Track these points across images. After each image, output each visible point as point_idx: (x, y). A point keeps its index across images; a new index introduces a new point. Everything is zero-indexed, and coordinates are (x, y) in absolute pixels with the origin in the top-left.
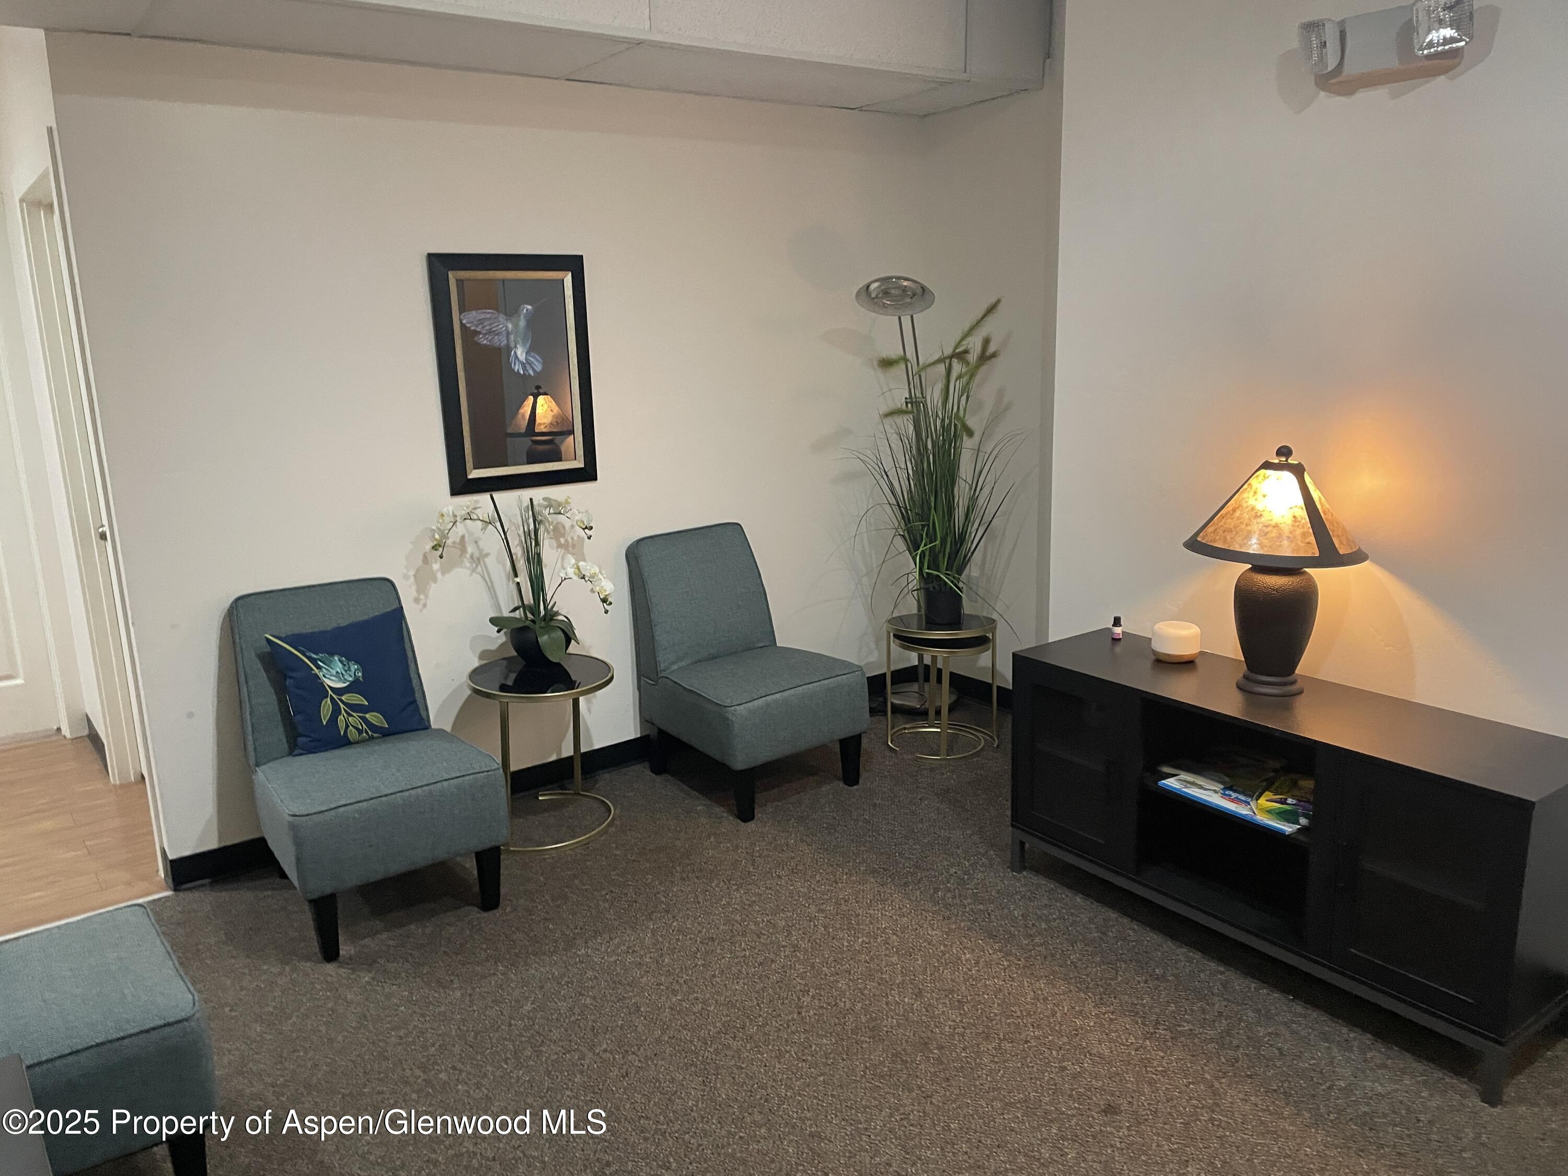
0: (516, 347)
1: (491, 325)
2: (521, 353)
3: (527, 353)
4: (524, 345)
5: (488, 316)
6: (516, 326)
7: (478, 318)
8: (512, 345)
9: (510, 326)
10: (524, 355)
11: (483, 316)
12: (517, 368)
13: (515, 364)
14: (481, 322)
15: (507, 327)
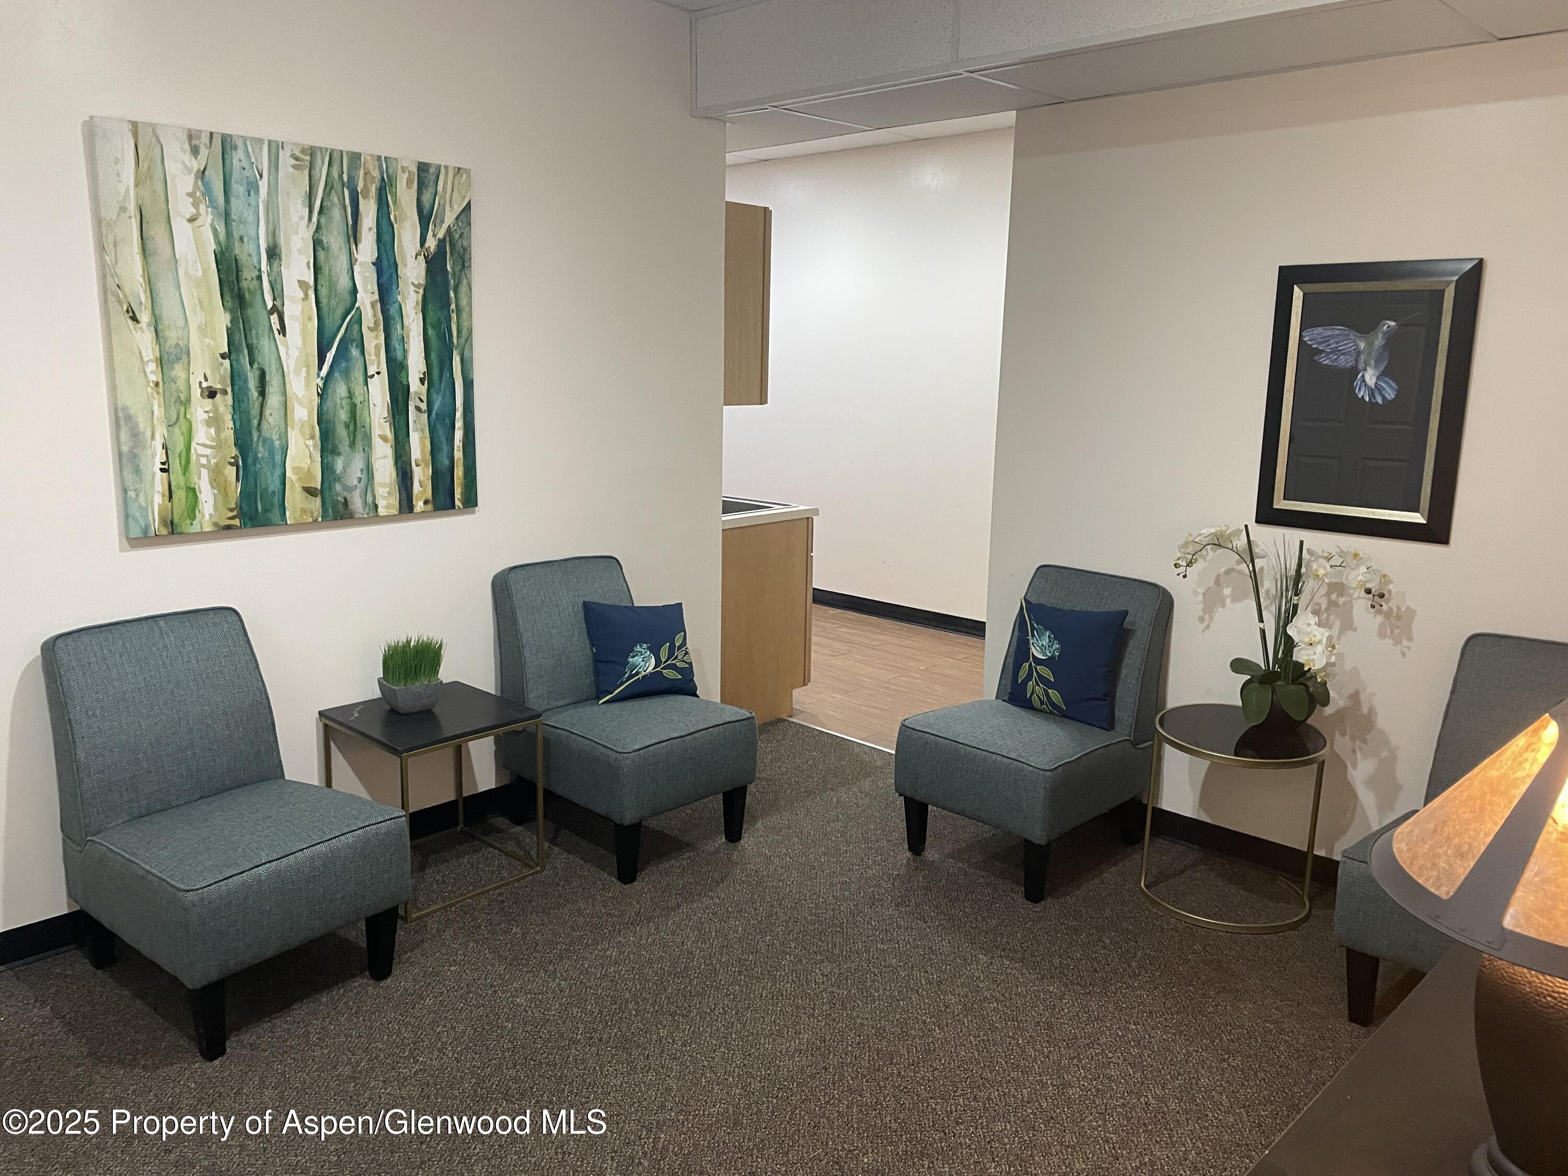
0: (1365, 370)
1: (1337, 343)
2: (1370, 377)
3: (1378, 378)
4: (1376, 367)
5: (1337, 332)
6: (1370, 345)
7: (1324, 335)
8: (1361, 366)
9: (1362, 345)
10: (1374, 380)
11: (1330, 333)
12: (1362, 393)
13: (1360, 390)
14: (1326, 340)
15: (1357, 345)
